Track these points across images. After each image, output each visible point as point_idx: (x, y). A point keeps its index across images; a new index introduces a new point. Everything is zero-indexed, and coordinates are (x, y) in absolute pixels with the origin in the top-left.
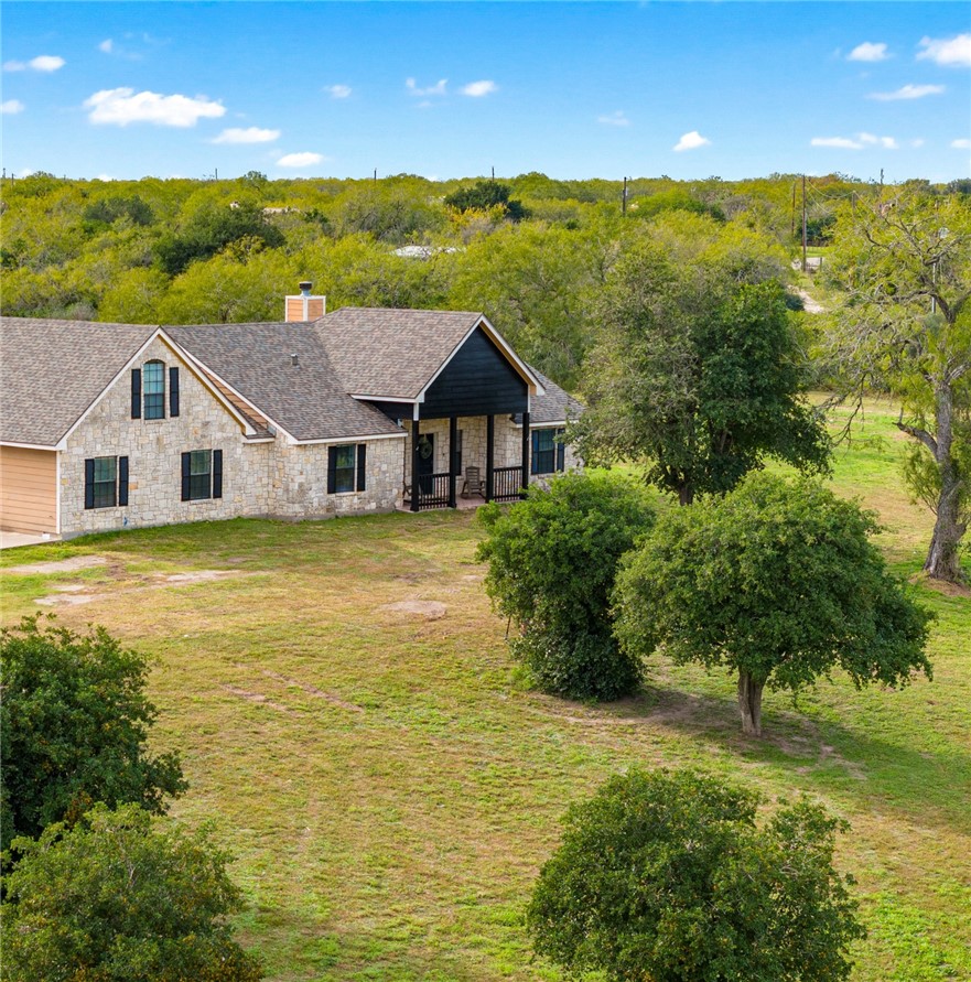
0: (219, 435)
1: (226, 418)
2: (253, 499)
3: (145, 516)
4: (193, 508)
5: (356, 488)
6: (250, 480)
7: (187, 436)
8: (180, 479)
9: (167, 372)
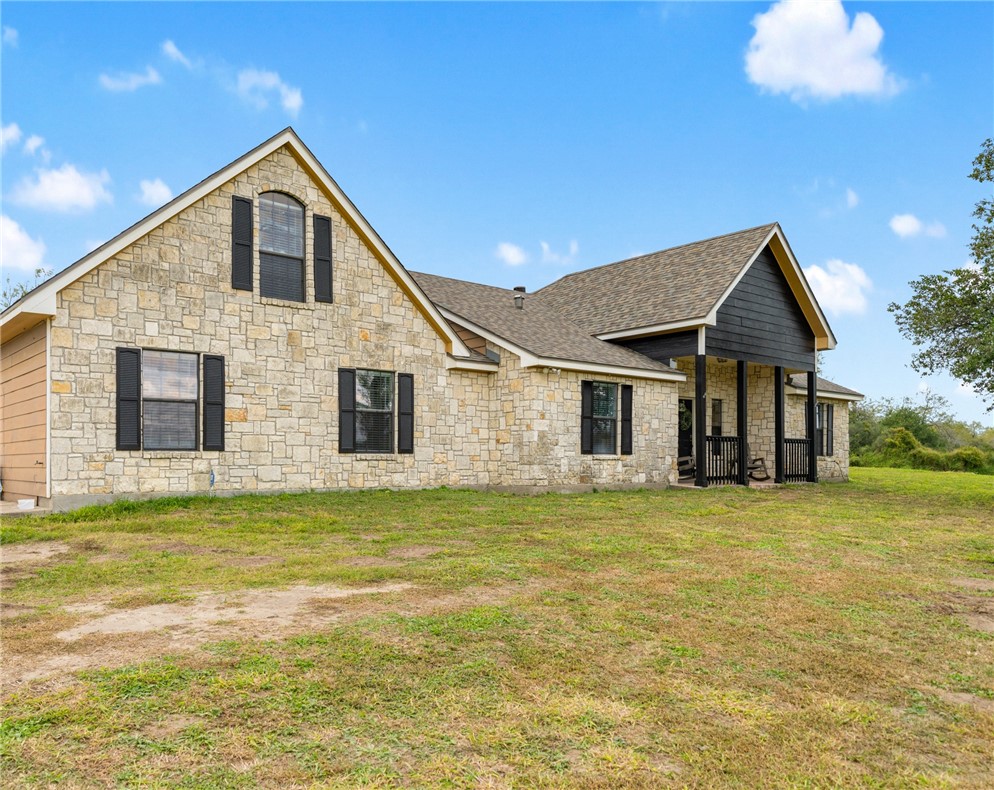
0: (408, 350)
1: (419, 324)
2: (466, 460)
3: (263, 472)
4: (361, 466)
5: (619, 450)
6: (461, 430)
7: (348, 341)
8: (336, 414)
9: (310, 221)
